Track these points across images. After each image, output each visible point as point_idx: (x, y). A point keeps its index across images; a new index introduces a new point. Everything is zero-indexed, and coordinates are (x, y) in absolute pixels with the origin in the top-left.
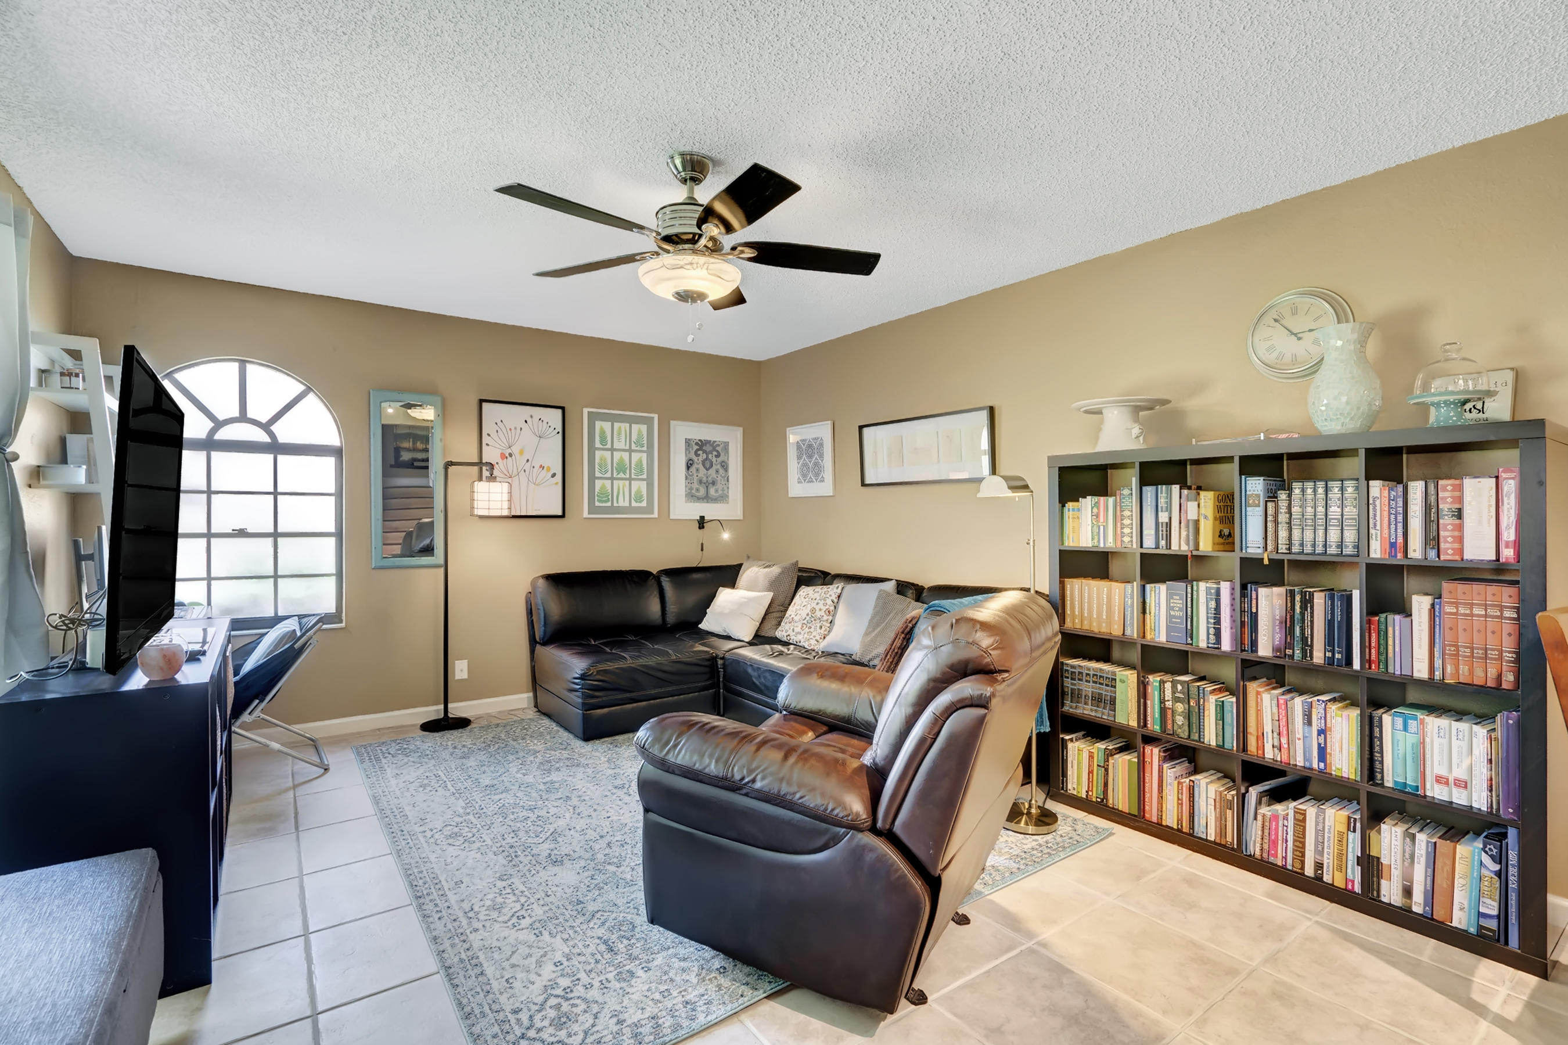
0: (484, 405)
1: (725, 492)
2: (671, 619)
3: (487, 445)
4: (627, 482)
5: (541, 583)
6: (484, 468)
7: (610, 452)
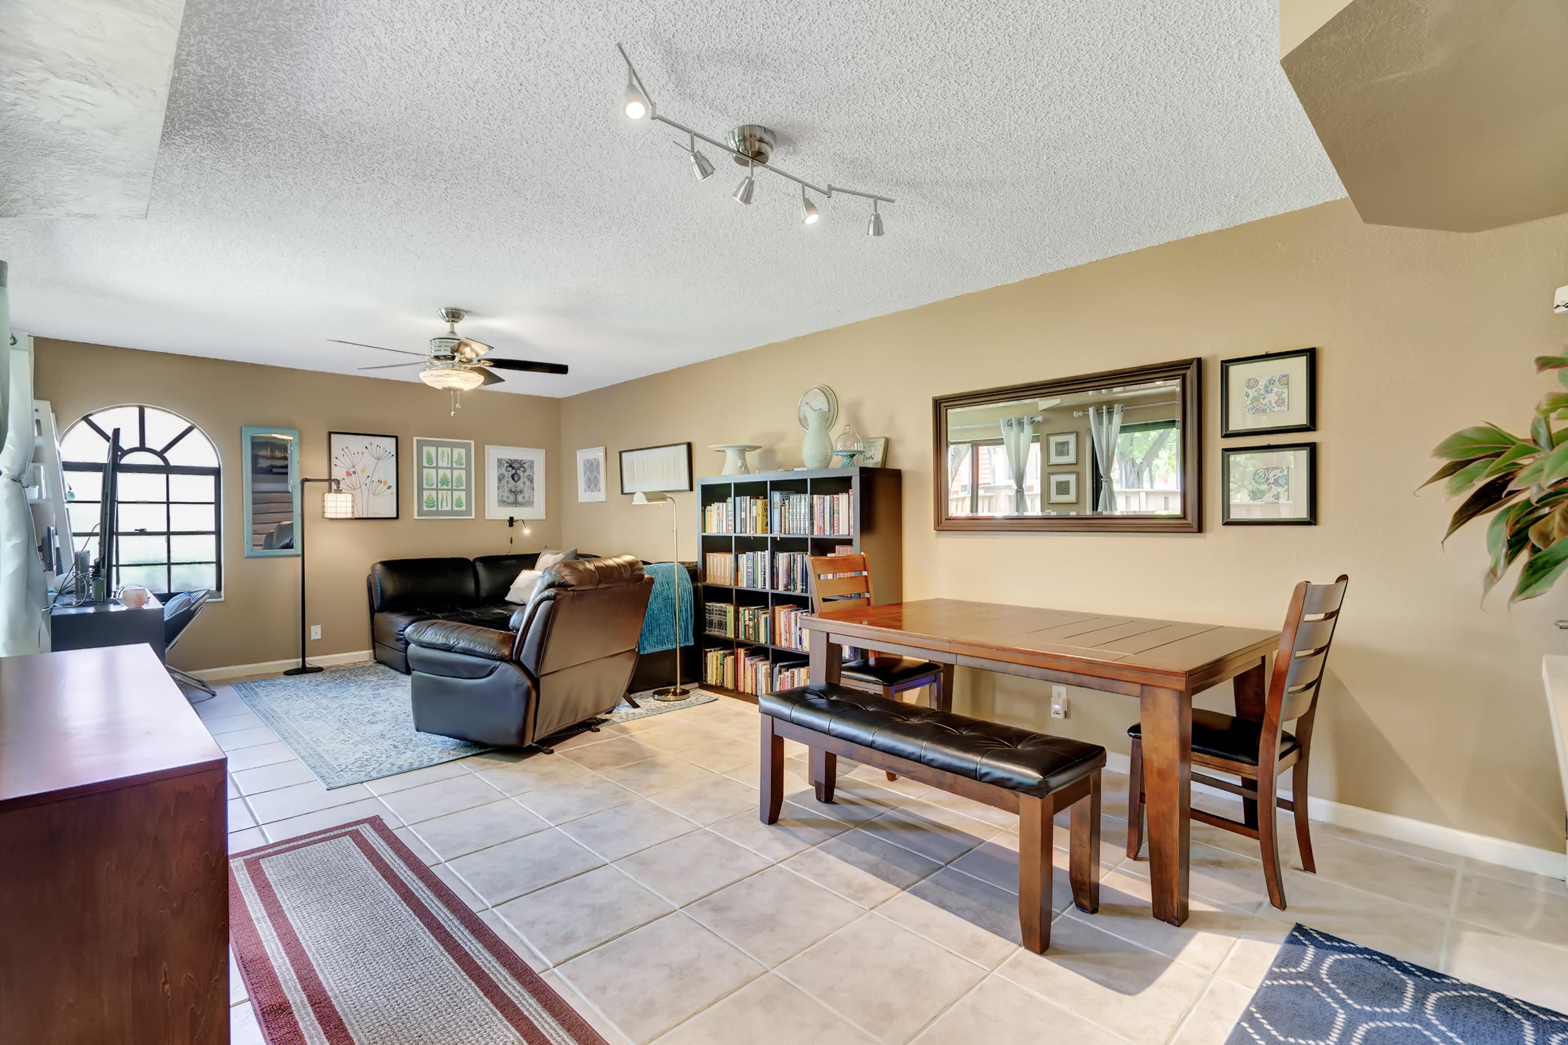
0: (333, 436)
1: (531, 499)
2: (483, 593)
3: (336, 465)
4: (450, 492)
5: (379, 567)
6: (333, 483)
7: (435, 470)
